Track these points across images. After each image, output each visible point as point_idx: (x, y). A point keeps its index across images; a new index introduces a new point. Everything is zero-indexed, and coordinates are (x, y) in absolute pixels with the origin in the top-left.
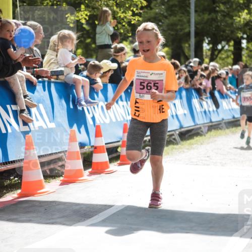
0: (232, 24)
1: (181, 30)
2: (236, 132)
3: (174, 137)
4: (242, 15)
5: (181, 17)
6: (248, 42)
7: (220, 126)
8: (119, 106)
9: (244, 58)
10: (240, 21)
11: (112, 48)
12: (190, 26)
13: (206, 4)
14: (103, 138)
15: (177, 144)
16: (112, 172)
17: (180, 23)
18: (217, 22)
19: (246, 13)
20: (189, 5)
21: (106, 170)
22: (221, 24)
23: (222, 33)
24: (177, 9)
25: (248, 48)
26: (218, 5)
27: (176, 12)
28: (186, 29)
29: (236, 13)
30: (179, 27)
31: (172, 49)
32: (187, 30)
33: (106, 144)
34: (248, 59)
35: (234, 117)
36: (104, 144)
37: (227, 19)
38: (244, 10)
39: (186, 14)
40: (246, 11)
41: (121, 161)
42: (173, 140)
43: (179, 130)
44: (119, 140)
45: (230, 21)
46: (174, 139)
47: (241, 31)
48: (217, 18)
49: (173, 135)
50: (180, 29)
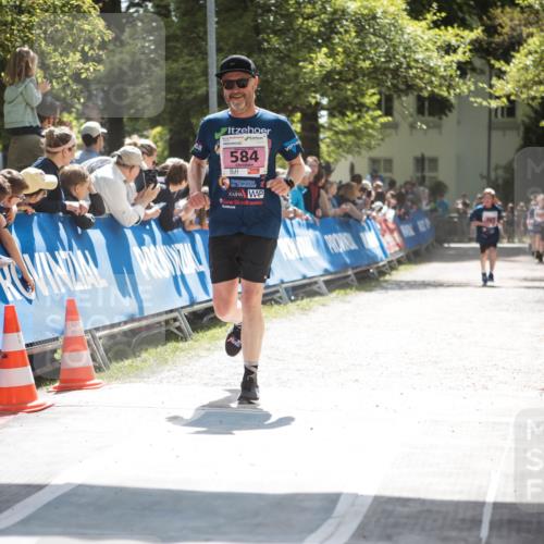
0: (297, 76)
1: (190, 89)
2: (310, 309)
3: (177, 324)
4: (317, 58)
5: (188, 62)
6: (331, 115)
7: (276, 296)
8: (57, 262)
9: (323, 147)
10: (313, 71)
11: (43, 137)
12: (207, 81)
13: (241, 34)
14: (21, 333)
15: (184, 339)
16: (42, 408)
17: (187, 75)
18: (266, 73)
19: (325, 54)
20: (204, 38)
21: (30, 405)
22: (273, 77)
23: (276, 97)
24: (179, 45)
25: (331, 127)
26: (266, 37)
27: (177, 51)
28: (199, 87)
29: (304, 53)
30: (184, 84)
31: (171, 131)
32: (201, 92)
33: (27, 345)
34: (332, 148)
35: (305, 277)
36: (24, 347)
37: (286, 66)
38: (320, 46)
39: (200, 57)
40: (325, 50)
41: (62, 382)
42: (176, 331)
43: (190, 310)
44: (56, 335)
45: (292, 71)
46: (179, 328)
47: (315, 92)
48: (264, 63)
49: (175, 320)
50: (187, 88)
